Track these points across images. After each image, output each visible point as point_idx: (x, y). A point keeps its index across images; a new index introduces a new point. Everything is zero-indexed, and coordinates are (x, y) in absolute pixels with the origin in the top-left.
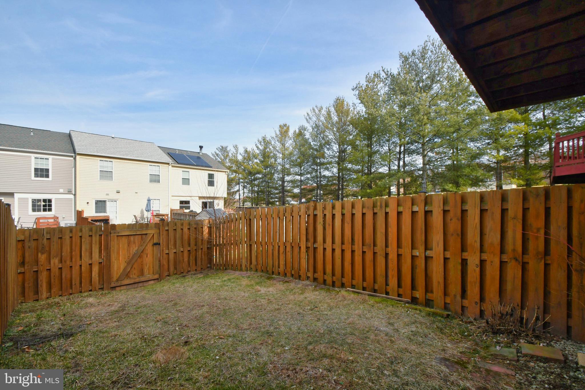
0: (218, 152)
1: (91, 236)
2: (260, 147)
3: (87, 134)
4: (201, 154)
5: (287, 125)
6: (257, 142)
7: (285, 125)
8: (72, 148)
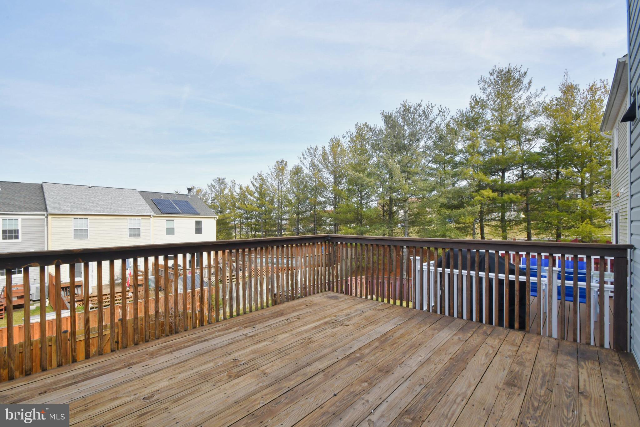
0: (214, 184)
1: (51, 345)
2: (255, 184)
3: (62, 185)
4: (189, 197)
5: (285, 161)
6: (252, 179)
7: (282, 161)
8: (43, 205)
